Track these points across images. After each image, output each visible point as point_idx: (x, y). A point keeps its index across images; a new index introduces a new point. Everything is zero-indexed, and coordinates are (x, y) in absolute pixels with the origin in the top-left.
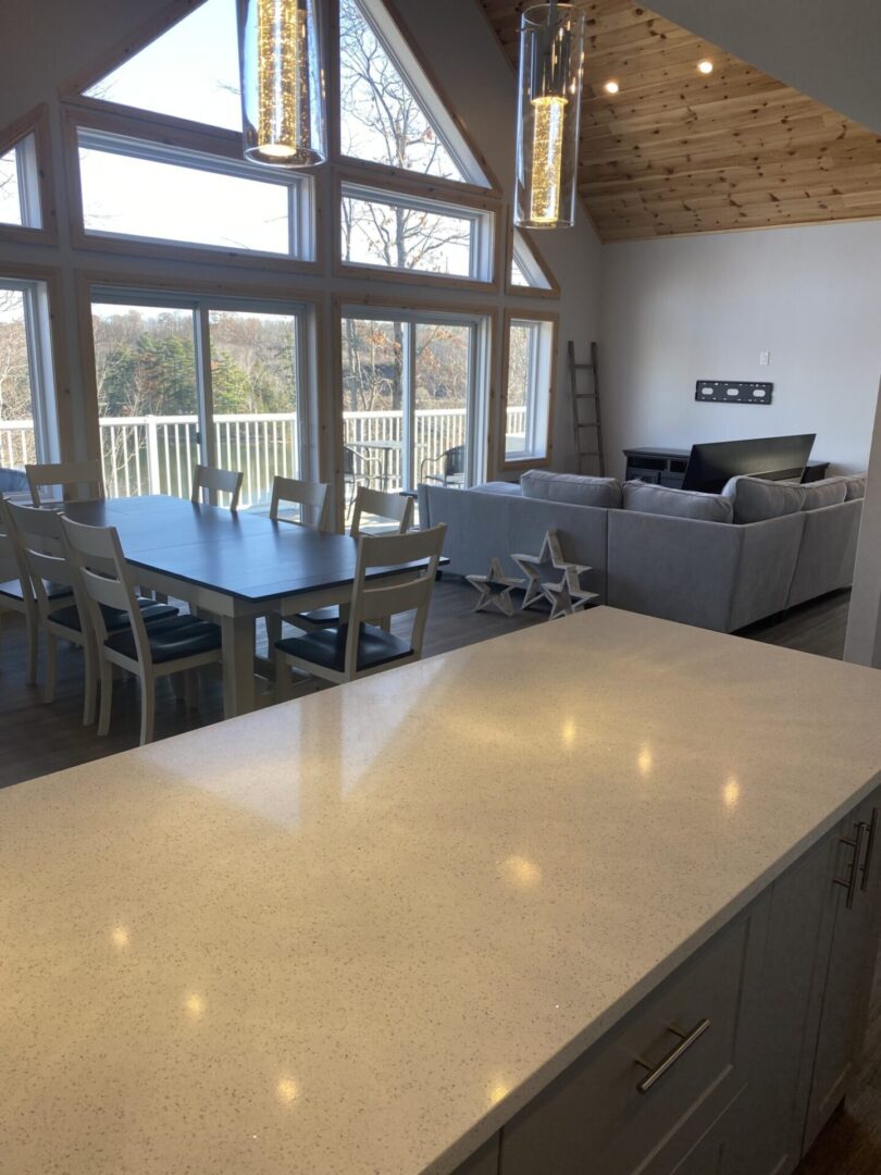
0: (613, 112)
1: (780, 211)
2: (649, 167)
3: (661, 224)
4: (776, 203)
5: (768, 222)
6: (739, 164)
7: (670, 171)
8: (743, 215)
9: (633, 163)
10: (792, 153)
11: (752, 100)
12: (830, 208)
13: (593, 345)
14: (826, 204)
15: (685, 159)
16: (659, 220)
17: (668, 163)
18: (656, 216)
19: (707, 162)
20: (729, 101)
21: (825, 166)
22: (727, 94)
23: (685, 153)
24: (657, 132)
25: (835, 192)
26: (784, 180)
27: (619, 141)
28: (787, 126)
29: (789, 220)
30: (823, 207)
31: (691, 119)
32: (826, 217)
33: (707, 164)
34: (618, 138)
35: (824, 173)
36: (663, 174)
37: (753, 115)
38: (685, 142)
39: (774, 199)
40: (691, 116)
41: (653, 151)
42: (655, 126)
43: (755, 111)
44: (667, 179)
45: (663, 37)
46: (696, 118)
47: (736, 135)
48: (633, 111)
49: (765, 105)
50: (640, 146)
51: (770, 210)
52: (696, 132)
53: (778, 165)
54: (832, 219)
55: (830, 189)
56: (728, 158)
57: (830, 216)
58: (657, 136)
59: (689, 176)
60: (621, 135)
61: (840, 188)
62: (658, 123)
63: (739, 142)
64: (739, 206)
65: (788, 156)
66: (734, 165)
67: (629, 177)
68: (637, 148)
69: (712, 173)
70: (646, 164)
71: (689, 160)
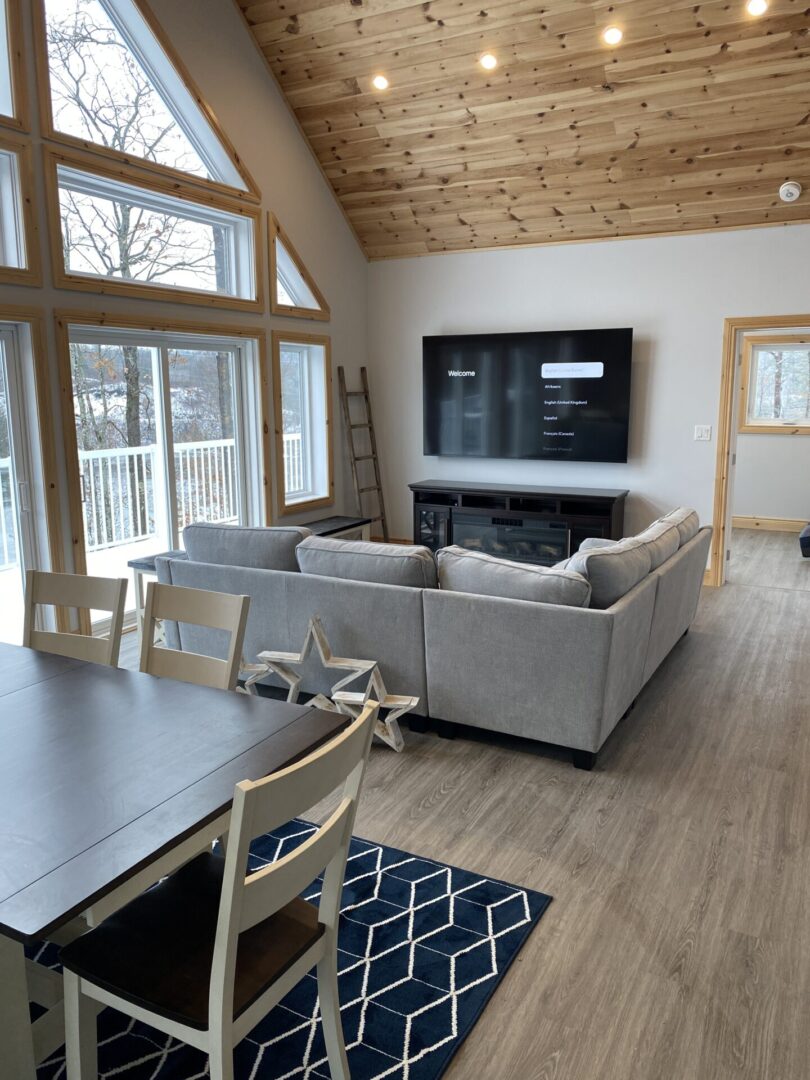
0: (381, 112)
1: (563, 227)
2: (422, 176)
3: (433, 239)
4: (559, 218)
5: (550, 239)
6: (523, 175)
7: (445, 181)
8: (523, 230)
9: (403, 171)
10: (579, 163)
11: (540, 101)
12: (616, 223)
13: (363, 370)
14: (611, 219)
15: (461, 168)
16: (431, 235)
17: (443, 171)
18: (428, 230)
19: (486, 171)
20: (512, 103)
21: (613, 179)
22: (511, 94)
23: (461, 161)
24: (431, 136)
25: (623, 206)
26: (568, 193)
27: (388, 146)
28: (574, 133)
29: (571, 237)
30: (609, 222)
31: (470, 124)
32: (609, 233)
33: (487, 173)
34: (386, 142)
35: (611, 185)
36: (437, 184)
37: (539, 119)
38: (463, 149)
39: (558, 213)
40: (468, 119)
41: (427, 158)
42: (430, 129)
43: (541, 115)
44: (442, 190)
45: (441, 23)
46: (475, 122)
47: (520, 141)
48: (404, 111)
49: (553, 107)
50: (412, 152)
51: (552, 226)
52: (476, 138)
53: (564, 175)
54: (617, 235)
55: (616, 204)
56: (508, 168)
57: (615, 232)
58: (431, 140)
59: (466, 186)
60: (391, 139)
61: (627, 203)
62: (432, 125)
63: (522, 149)
64: (520, 221)
65: (574, 167)
66: (515, 175)
67: (399, 186)
68: (408, 154)
69: (492, 183)
70: (419, 172)
71: (466, 169)
